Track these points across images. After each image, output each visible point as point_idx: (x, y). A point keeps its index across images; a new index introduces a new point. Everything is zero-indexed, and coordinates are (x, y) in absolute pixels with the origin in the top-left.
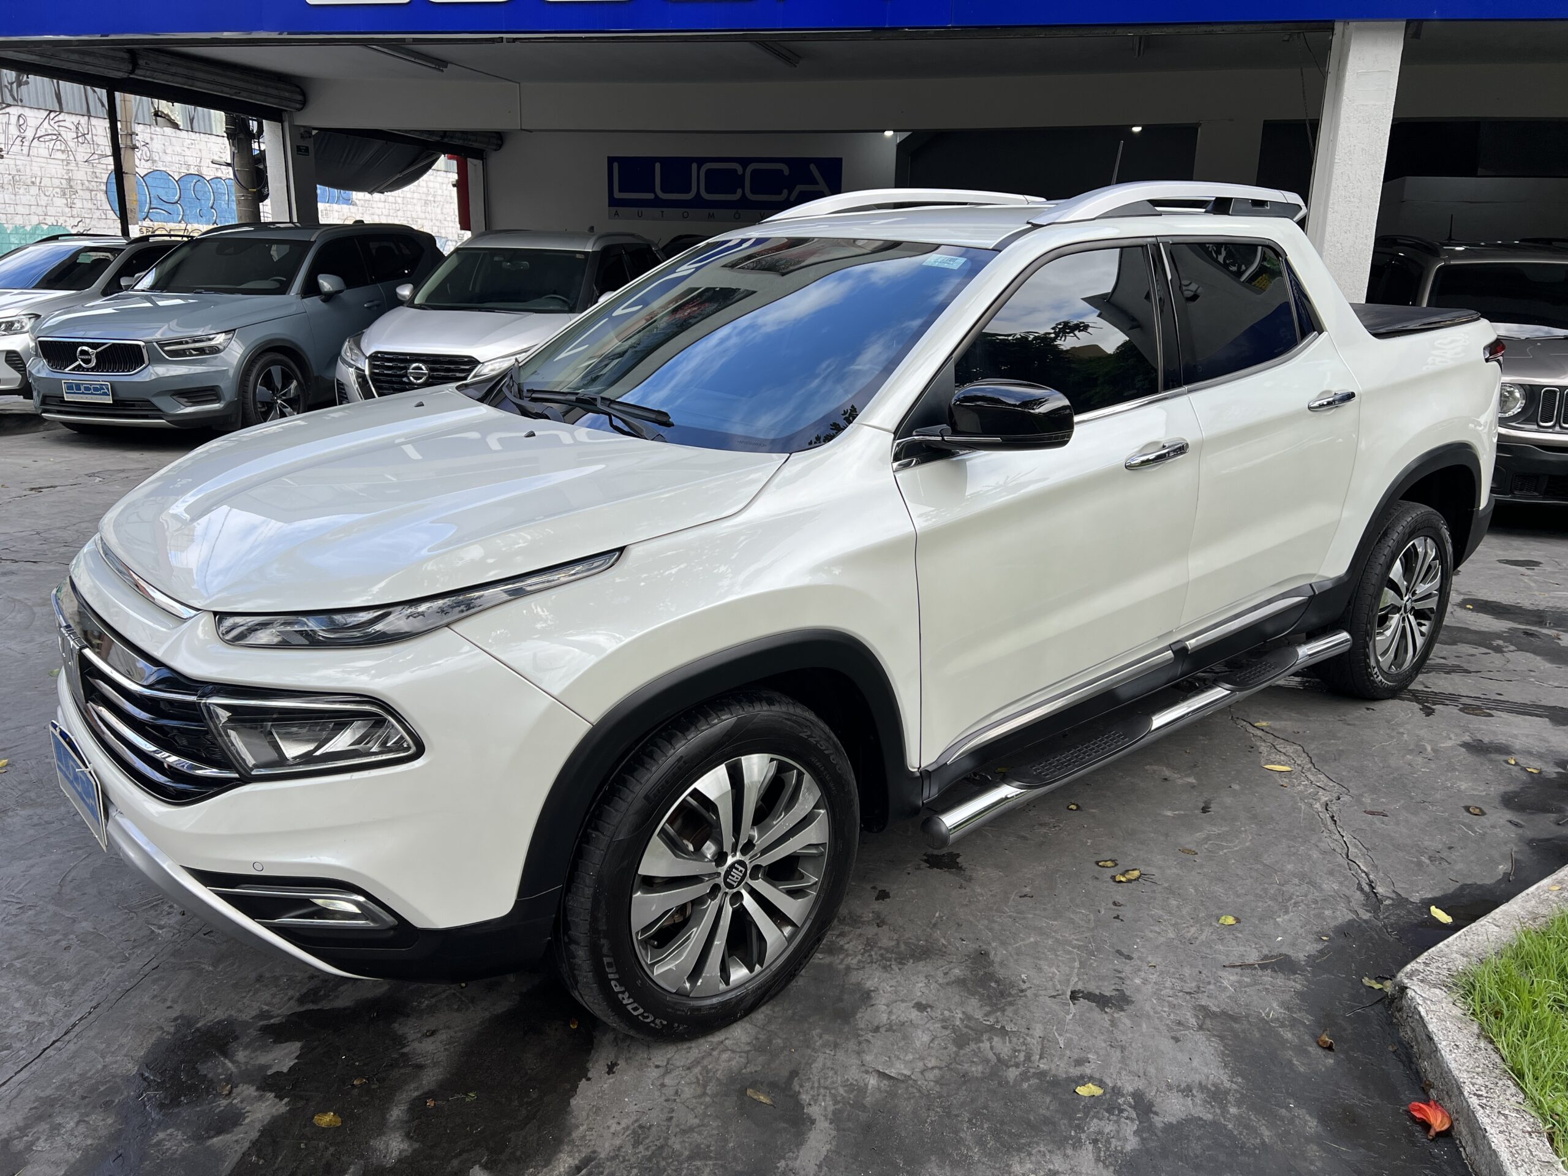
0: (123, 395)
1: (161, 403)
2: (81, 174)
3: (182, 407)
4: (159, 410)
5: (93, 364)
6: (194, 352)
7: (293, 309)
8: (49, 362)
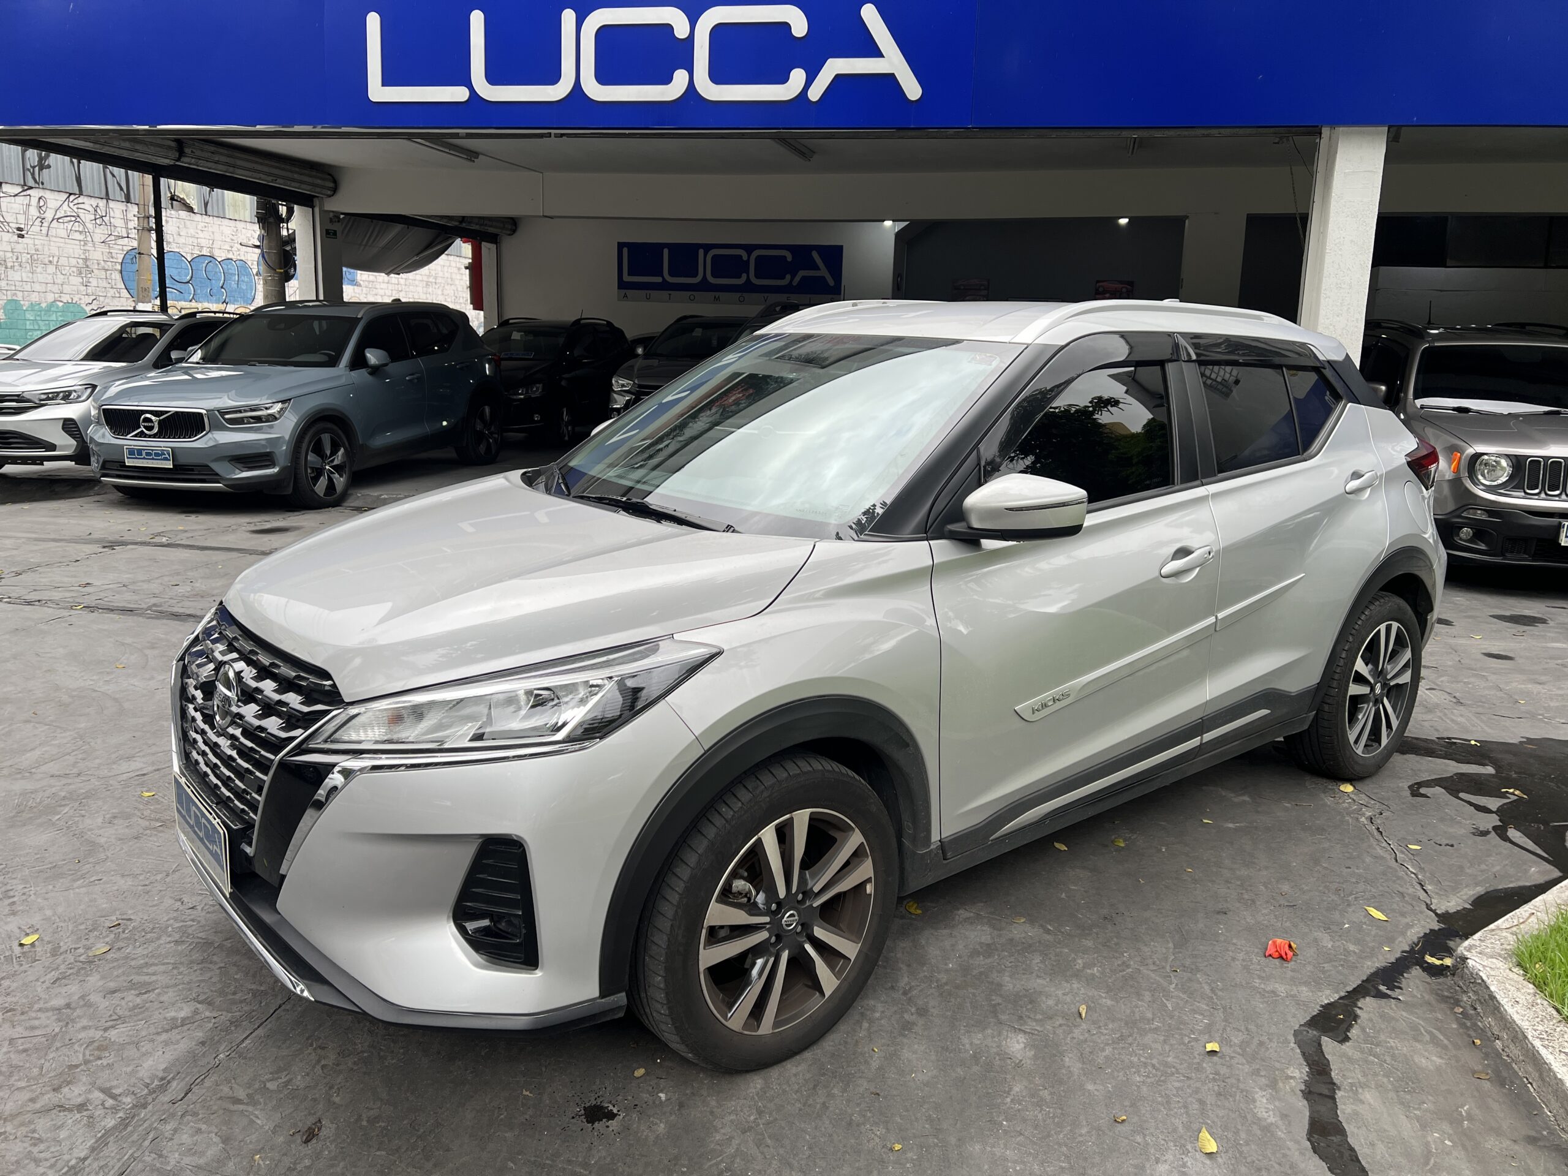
0: (182, 460)
1: (217, 467)
2: (97, 254)
3: (237, 471)
4: (217, 474)
5: (156, 430)
6: (252, 421)
7: (343, 381)
8: (111, 429)
